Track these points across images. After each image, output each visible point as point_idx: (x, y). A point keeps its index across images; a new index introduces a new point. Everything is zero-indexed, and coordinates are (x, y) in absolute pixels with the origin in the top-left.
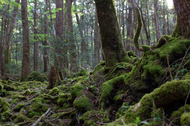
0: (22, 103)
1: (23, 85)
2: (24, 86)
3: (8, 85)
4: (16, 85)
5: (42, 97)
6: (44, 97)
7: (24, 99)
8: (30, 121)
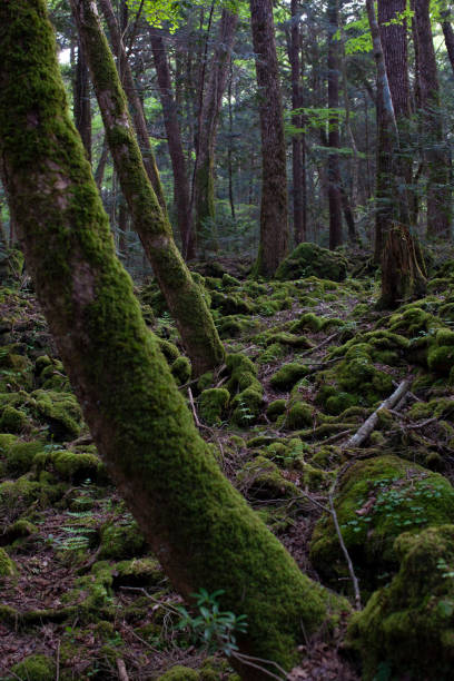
0: (298, 362)
1: (276, 295)
2: (278, 298)
3: (226, 292)
4: (253, 292)
5: (367, 340)
6: (376, 340)
7: (299, 346)
8: (336, 425)
